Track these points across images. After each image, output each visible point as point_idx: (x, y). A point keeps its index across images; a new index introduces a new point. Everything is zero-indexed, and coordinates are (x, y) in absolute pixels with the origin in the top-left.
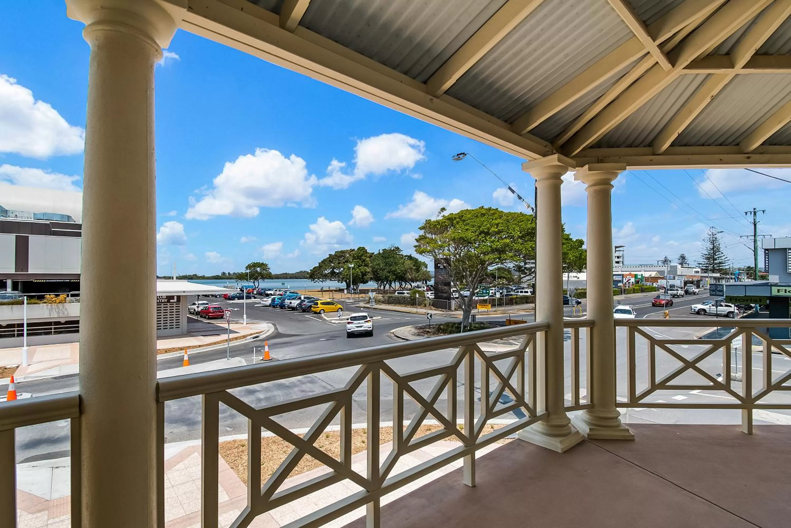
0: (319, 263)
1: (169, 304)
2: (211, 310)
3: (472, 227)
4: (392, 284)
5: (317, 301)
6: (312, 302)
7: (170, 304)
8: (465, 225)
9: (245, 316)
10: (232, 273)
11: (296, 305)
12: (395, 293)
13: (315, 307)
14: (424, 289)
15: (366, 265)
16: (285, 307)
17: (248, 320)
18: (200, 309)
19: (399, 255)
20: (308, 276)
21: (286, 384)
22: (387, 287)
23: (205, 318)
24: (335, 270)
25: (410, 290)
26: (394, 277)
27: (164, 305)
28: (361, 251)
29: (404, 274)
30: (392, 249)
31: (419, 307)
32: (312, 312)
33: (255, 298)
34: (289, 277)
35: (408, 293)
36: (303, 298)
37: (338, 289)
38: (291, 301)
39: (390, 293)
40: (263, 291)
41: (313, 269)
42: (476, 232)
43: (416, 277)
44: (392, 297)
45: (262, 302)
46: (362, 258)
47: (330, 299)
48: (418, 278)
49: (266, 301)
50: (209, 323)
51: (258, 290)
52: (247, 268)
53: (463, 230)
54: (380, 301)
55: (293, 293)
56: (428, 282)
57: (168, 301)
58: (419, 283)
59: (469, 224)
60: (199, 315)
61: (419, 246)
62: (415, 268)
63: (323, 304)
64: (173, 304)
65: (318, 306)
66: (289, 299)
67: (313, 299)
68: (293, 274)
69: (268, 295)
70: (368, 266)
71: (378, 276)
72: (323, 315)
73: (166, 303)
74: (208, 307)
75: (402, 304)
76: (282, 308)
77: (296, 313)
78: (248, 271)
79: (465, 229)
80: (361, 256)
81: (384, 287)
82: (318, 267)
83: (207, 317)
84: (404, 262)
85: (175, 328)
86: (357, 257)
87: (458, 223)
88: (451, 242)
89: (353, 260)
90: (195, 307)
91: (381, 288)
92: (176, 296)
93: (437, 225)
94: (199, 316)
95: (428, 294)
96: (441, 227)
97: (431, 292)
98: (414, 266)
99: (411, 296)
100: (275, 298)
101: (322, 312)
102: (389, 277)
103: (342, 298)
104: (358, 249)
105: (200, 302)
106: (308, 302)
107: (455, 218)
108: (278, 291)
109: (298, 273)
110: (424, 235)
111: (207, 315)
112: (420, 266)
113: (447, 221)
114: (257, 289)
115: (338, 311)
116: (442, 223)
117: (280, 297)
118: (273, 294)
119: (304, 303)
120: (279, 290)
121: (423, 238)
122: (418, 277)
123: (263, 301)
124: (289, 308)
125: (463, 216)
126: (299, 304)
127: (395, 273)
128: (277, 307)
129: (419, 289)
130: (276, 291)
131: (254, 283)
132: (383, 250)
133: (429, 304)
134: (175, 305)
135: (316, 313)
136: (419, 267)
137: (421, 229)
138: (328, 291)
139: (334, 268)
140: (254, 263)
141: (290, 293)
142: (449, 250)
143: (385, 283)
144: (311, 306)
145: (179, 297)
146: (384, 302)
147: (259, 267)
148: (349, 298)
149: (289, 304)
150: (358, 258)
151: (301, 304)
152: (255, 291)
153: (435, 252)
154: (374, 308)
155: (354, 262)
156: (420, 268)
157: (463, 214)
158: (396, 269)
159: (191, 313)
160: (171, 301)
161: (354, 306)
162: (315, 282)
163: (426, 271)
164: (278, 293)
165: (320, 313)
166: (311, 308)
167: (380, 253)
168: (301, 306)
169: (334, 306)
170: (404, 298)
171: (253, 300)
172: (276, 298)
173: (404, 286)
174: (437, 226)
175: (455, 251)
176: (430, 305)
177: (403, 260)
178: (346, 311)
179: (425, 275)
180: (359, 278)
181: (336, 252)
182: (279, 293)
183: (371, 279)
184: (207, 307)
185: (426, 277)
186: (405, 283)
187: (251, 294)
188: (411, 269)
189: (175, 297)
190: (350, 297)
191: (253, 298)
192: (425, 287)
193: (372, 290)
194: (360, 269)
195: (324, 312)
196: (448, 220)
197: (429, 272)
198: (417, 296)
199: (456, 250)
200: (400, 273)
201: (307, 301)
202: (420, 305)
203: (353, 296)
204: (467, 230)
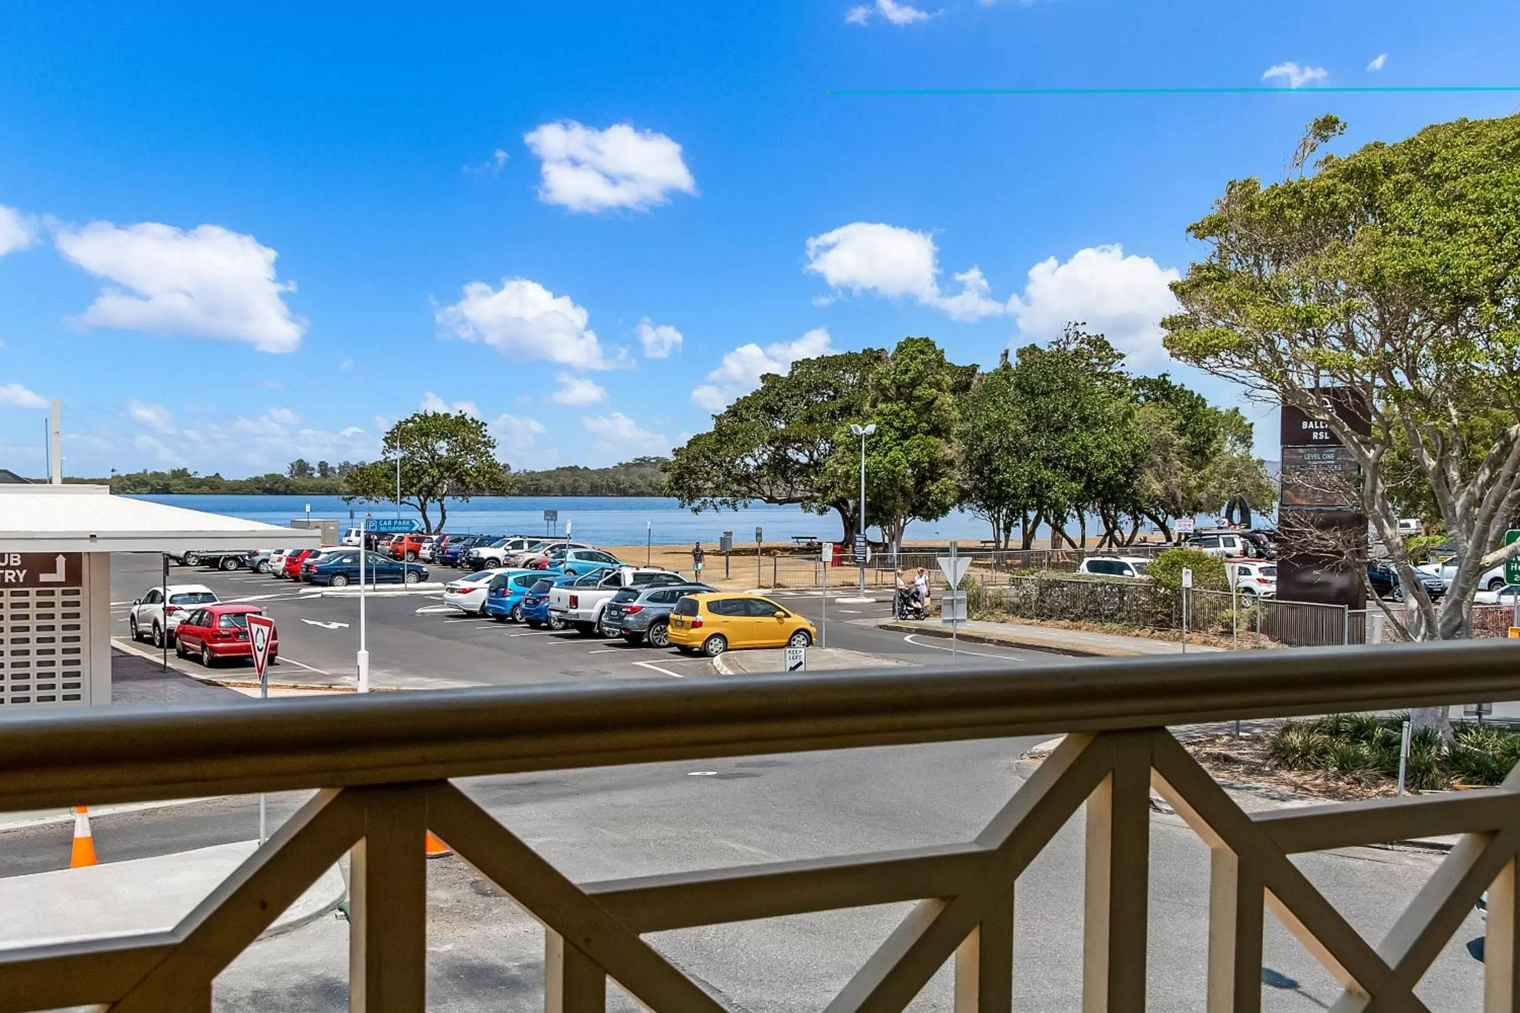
0: (718, 418)
1: (33, 591)
2: (223, 624)
3: (1479, 212)
4: (1064, 520)
5: (692, 597)
6: (672, 597)
7: (39, 593)
8: (1439, 204)
9: (363, 656)
10: (333, 463)
11: (596, 611)
12: (1076, 567)
13: (682, 625)
14: (1229, 550)
15: (937, 431)
16: (548, 619)
17: (378, 673)
18: (174, 622)
19: (1105, 376)
20: (665, 479)
21: (504, 969)
22: (1044, 535)
23: (197, 659)
24: (791, 453)
25: (1157, 550)
26: (1076, 487)
27: (13, 594)
28: (913, 359)
29: (1127, 475)
30: (1072, 347)
31: (1194, 635)
32: (670, 645)
33: (423, 577)
34: (586, 486)
35: (1140, 568)
36: (628, 580)
37: (803, 544)
38: (574, 593)
39: (1056, 566)
40: (461, 545)
41: (690, 443)
42: (1500, 237)
43: (1188, 491)
44: (1058, 584)
45: (447, 595)
46: (916, 393)
47: (760, 587)
48: (1203, 496)
49: (465, 591)
50: (209, 683)
51: (439, 541)
52: (392, 439)
53: (1428, 231)
54: (998, 605)
55: (591, 556)
56: (1255, 516)
57: (32, 580)
58: (1205, 522)
59: (1461, 197)
60: (172, 644)
61: (1192, 323)
62: (1183, 441)
63: (717, 607)
64: (52, 593)
65: (699, 618)
66: (569, 584)
67: (674, 587)
68: (606, 471)
69: (479, 565)
70: (948, 431)
71: (998, 478)
72: (717, 661)
73: (23, 585)
74: (211, 613)
75: (1111, 617)
76: (535, 624)
77: (596, 648)
78: (397, 455)
79: (1440, 226)
80: (914, 384)
81: (1028, 538)
82: (710, 435)
83: (206, 655)
84: (1130, 414)
85: (59, 698)
86: (892, 392)
87: (1401, 192)
88: (1364, 299)
89: (874, 405)
90: (156, 609)
91: (1011, 545)
92: (64, 554)
93: (1290, 206)
94: (174, 652)
95: (1247, 572)
96: (1306, 218)
97: (1264, 564)
98: (1181, 430)
99: (1158, 583)
100: (504, 578)
101: (716, 645)
102: (1048, 487)
103: (817, 587)
104: (900, 348)
105: (174, 590)
106: (651, 599)
107: (1389, 169)
108: (526, 545)
109: (628, 465)
110: (1215, 261)
111: (204, 647)
112: (1215, 435)
113: (1342, 187)
114: (435, 538)
115: (789, 645)
116: (1314, 198)
117: (528, 572)
118: (502, 559)
119: (636, 604)
120: (531, 544)
121: (1209, 280)
122: (1200, 487)
123: (452, 590)
124: (568, 624)
125: (1433, 154)
126: (611, 607)
127: (1082, 465)
128: (515, 621)
129: (1208, 551)
130: (517, 545)
131: (423, 509)
132: (1021, 353)
133: (1245, 625)
134: (58, 598)
135: (686, 651)
136: (1209, 440)
137: (1201, 231)
138: (754, 552)
139: (787, 441)
140: (424, 418)
141: (578, 556)
142: (1349, 340)
143: (1032, 515)
144: (664, 620)
145: (74, 561)
146: (1018, 607)
147: (443, 436)
148: (850, 587)
149: (565, 604)
150: (900, 395)
151: (619, 609)
152: (427, 545)
153: (1272, 351)
154: (959, 636)
155: (880, 414)
156: (1214, 445)
157: (1436, 147)
158: (1084, 447)
159: (140, 638)
160: (44, 578)
161: (871, 623)
162: (696, 510)
163: (1245, 460)
164: (526, 555)
165: (703, 653)
166: (665, 630)
167: (1007, 367)
168: (621, 619)
169: (774, 620)
170: (1122, 590)
171: (412, 586)
172: (511, 579)
173: (1127, 535)
174: (1288, 213)
175: (1382, 345)
176: (1253, 628)
177: (1121, 403)
178: (827, 646)
179: (1238, 477)
180: (903, 490)
181: (795, 365)
182: (529, 556)
183: (963, 496)
184: (204, 611)
185: (1244, 490)
186: (1136, 518)
187: (408, 560)
188: (1166, 445)
189: (61, 562)
190: (856, 580)
191: (412, 577)
192: (1238, 541)
193: (960, 550)
194: (907, 452)
195: (726, 649)
196: (1348, 178)
197: (1261, 462)
198: (1187, 580)
199: (1386, 338)
200: (1104, 467)
201: (645, 591)
202: (1196, 626)
203: (871, 575)
204: (1452, 228)
